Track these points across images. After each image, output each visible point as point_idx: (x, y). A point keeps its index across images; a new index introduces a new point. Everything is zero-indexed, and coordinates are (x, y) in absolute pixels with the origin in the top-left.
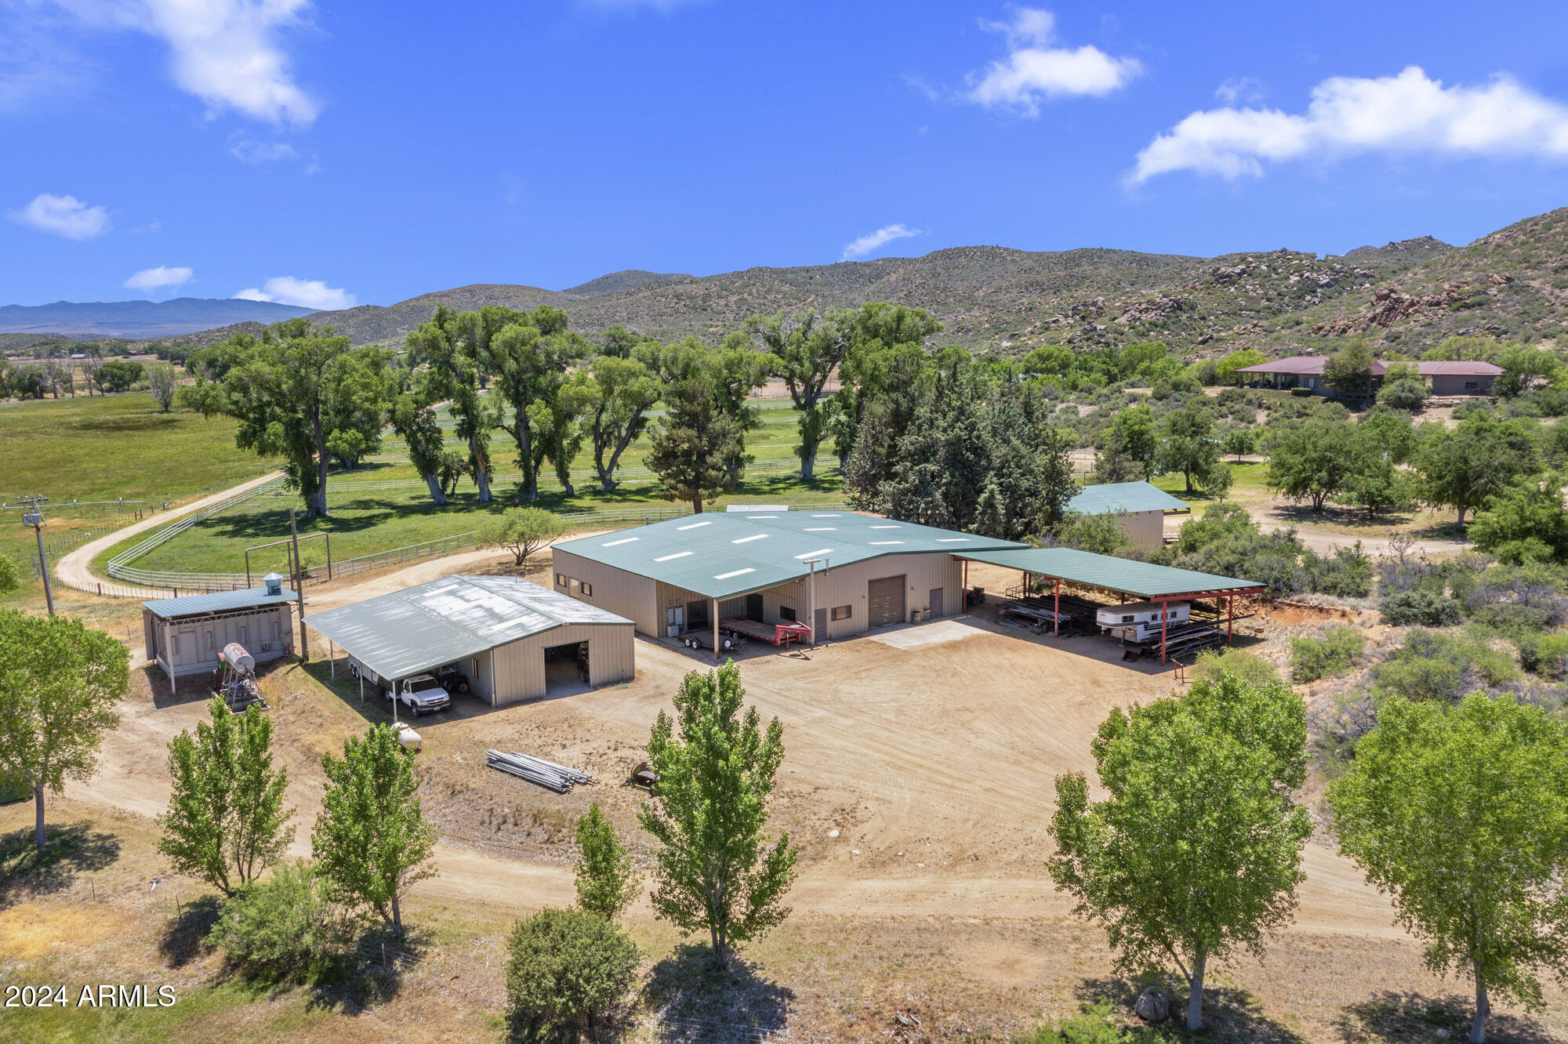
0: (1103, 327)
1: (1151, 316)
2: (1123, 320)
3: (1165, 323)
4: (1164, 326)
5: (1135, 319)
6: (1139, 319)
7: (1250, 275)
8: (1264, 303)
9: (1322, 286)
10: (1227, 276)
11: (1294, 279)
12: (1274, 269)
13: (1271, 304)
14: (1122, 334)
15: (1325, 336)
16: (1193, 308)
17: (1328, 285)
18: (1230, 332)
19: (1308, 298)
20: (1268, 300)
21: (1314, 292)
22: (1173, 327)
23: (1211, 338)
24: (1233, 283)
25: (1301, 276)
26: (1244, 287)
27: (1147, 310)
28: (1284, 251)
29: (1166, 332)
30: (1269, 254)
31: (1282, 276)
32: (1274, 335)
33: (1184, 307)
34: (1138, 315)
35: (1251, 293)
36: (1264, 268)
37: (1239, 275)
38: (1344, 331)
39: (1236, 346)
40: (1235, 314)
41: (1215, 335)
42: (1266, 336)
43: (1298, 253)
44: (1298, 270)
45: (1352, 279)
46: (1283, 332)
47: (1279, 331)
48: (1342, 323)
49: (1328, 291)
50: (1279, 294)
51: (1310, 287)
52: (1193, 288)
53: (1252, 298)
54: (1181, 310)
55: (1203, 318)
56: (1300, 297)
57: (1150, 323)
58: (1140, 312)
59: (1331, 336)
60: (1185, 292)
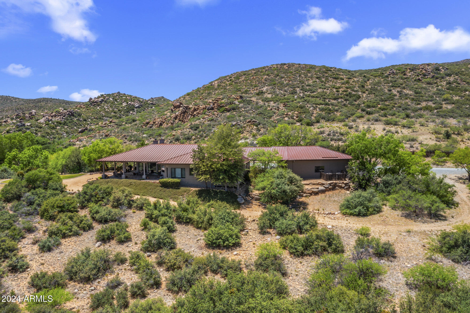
0: (29, 124)
1: (58, 119)
2: (42, 120)
3: (65, 122)
4: (65, 124)
5: (49, 121)
6: (51, 120)
7: (105, 102)
8: (113, 114)
9: (136, 108)
10: (96, 102)
11: (124, 104)
12: (116, 100)
13: (116, 115)
14: (41, 128)
15: (151, 127)
16: (80, 115)
17: (138, 107)
18: (97, 126)
19: (131, 112)
20: (114, 113)
21: (133, 110)
22: (69, 124)
23: (86, 129)
24: (98, 105)
25: (127, 103)
26: (103, 107)
27: (55, 116)
28: (119, 93)
29: (66, 127)
30: (113, 94)
31: (119, 103)
32: (122, 127)
33: (75, 115)
34: (50, 118)
35: (107, 110)
36: (111, 99)
37: (101, 102)
38: (161, 125)
39: (101, 134)
40: (100, 118)
41: (88, 127)
42: (118, 128)
43: (124, 94)
44: (126, 101)
45: (147, 105)
46: (127, 125)
47: (125, 125)
48: (159, 120)
49: (139, 110)
50: (119, 110)
51: (131, 108)
52: (80, 107)
53: (107, 112)
54: (74, 116)
55: (85, 120)
56: (128, 112)
57: (57, 122)
58: (52, 117)
59: (154, 127)
60: (76, 108)
